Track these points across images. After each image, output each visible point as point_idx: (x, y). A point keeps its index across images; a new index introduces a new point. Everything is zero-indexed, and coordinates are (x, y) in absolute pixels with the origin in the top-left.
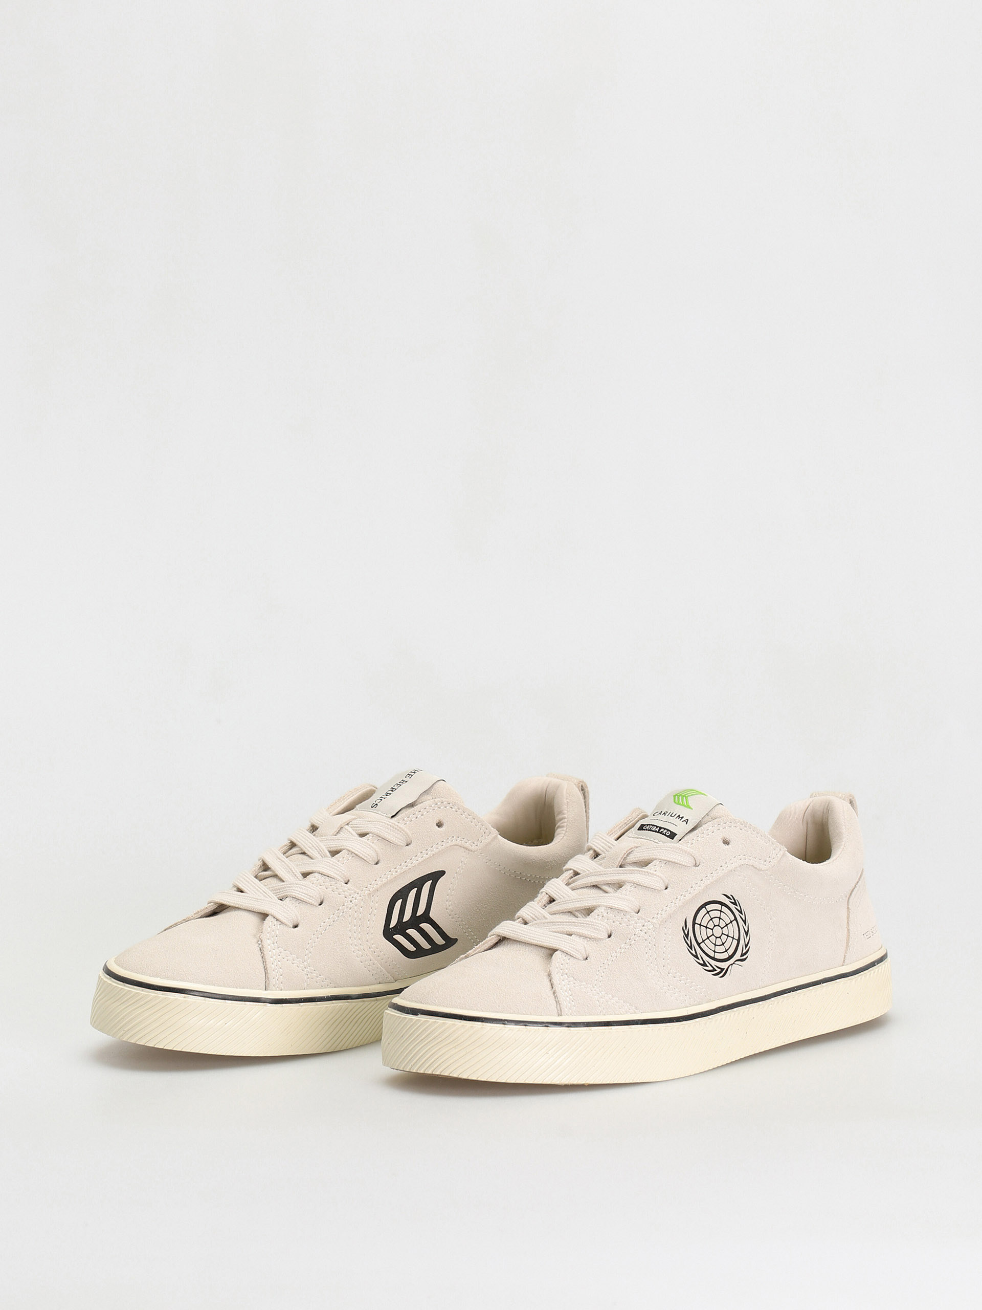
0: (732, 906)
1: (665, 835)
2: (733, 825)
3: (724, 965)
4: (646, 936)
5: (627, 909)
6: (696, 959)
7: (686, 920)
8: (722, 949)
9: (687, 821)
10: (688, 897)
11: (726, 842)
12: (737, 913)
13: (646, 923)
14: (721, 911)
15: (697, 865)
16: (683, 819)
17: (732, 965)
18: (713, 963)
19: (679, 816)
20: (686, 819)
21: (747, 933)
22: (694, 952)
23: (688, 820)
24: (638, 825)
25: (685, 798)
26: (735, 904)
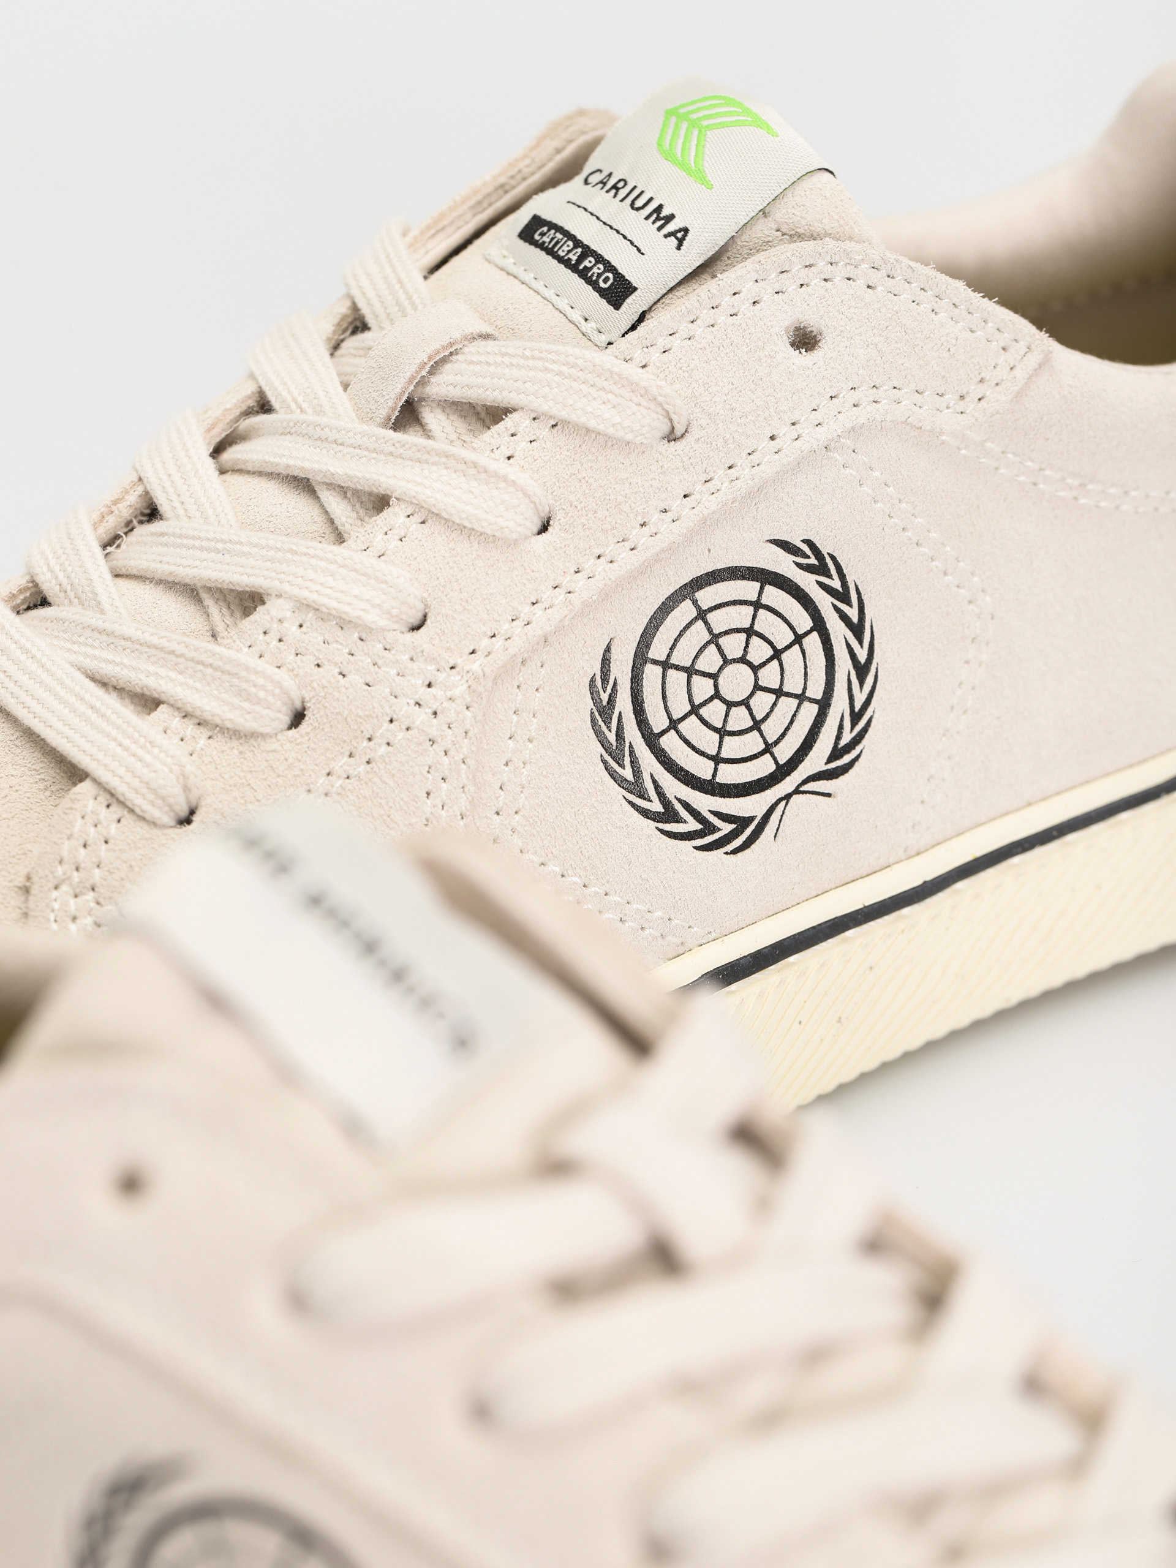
0: (808, 582)
1: (594, 285)
2: (839, 273)
3: (752, 806)
4: (434, 727)
5: (373, 618)
6: (632, 798)
7: (608, 649)
8: (752, 743)
9: (681, 236)
10: (626, 561)
11: (805, 340)
12: (824, 602)
13: (441, 677)
14: (757, 605)
15: (678, 433)
16: (671, 227)
17: (788, 797)
18: (705, 803)
19: (660, 208)
20: (681, 225)
21: (861, 670)
22: (627, 773)
23: (686, 231)
24: (521, 217)
25: (696, 132)
26: (820, 569)
